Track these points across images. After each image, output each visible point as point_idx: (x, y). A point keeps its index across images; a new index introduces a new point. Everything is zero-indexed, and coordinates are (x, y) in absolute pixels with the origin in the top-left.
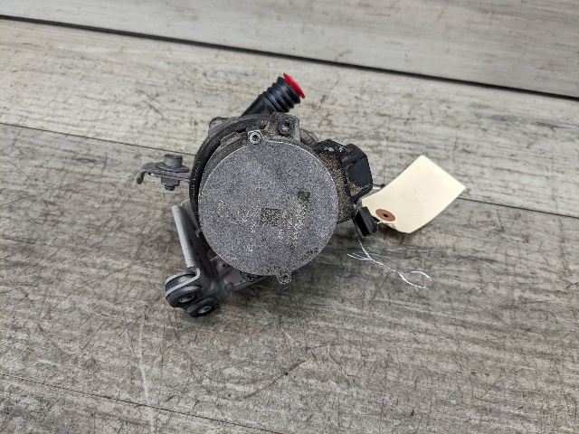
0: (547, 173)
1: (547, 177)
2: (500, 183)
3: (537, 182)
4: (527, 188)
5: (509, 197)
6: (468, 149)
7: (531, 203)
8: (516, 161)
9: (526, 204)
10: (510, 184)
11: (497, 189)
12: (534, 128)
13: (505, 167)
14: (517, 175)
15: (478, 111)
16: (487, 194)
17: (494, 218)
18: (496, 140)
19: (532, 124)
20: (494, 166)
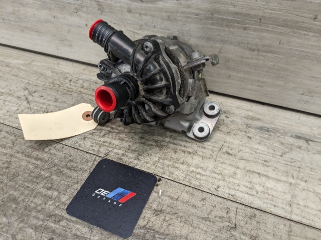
0: (291, 180)
1: (291, 184)
2: (247, 184)
3: (280, 187)
4: (269, 191)
5: (251, 198)
6: (230, 152)
7: (269, 205)
8: (268, 166)
9: (264, 206)
10: (256, 186)
11: (243, 189)
12: (291, 140)
13: (256, 171)
14: (264, 179)
15: (250, 122)
16: (233, 192)
17: (232, 215)
18: (256, 146)
19: (292, 136)
20: (247, 168)
